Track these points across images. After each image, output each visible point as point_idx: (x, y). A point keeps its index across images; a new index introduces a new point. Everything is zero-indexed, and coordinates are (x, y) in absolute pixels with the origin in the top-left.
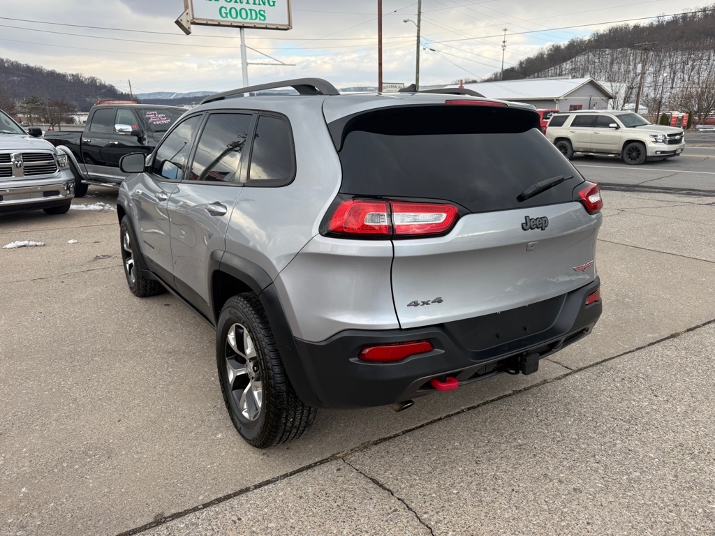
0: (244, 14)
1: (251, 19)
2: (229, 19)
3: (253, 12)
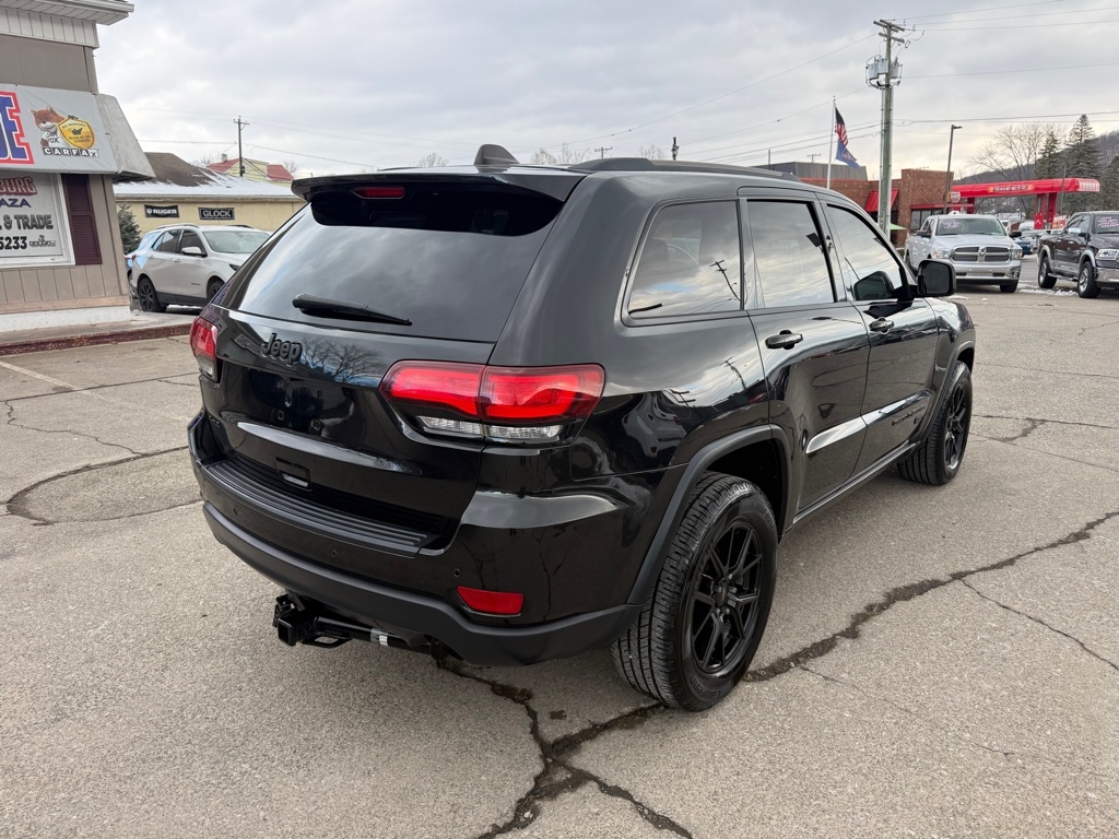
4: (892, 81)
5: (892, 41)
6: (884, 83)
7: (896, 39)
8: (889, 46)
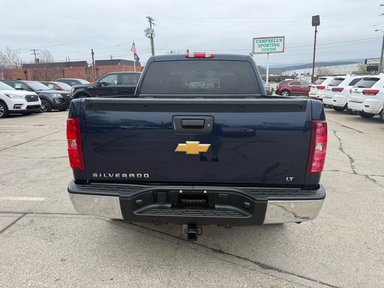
0: (269, 49)
1: (271, 50)
2: (265, 51)
3: (272, 49)
4: (153, 36)
5: (151, 24)
6: (150, 36)
7: (152, 23)
8: (151, 25)
